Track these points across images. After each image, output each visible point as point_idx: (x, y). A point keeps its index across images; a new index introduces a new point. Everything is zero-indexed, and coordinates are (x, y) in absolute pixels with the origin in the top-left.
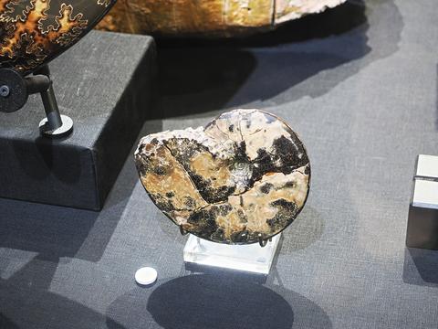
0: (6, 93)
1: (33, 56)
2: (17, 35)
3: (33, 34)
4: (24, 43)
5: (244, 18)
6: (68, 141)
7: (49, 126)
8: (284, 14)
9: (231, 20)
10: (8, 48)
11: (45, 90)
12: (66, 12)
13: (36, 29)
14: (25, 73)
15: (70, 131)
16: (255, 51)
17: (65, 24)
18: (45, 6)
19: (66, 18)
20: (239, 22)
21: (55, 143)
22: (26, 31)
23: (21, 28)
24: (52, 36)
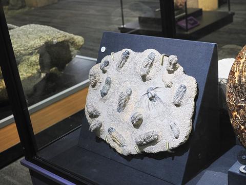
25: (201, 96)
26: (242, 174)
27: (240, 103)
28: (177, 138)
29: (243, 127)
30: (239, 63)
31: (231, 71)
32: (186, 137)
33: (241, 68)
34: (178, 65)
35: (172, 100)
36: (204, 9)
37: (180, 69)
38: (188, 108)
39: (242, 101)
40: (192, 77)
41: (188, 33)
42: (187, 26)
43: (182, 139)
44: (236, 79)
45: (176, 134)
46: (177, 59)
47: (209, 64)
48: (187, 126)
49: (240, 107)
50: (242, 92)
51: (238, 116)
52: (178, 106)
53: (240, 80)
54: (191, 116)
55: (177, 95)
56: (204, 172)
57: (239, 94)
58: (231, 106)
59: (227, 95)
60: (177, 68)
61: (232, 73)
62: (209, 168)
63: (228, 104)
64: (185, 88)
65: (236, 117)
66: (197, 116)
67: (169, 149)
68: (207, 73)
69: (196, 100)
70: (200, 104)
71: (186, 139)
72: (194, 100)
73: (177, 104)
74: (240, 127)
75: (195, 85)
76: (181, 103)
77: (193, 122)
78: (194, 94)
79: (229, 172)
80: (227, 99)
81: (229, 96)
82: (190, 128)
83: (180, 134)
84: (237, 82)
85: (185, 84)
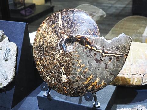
0: (89, 97)
1: (95, 90)
2: (92, 85)
3: (95, 85)
4: (93, 87)
5: (136, 83)
6: (99, 108)
7: (95, 104)
8: (144, 83)
9: (132, 83)
10: (90, 88)
11: (95, 97)
12: (103, 82)
13: (96, 84)
14: (92, 93)
15: (100, 106)
16: (137, 90)
17: (102, 84)
18: (99, 80)
19: (103, 83)
20: (134, 84)
21: (96, 108)
22: (94, 85)
23: (93, 84)
24: (99, 86)
25: (19, 54)
26: (45, 97)
27: (40, 56)
28: (6, 80)
29: (43, 70)
30: (38, 34)
31: (35, 38)
32: (12, 79)
33: (40, 37)
34: (5, 36)
35: (2, 57)
36: (36, 4)
37: (6, 38)
38: (12, 61)
39: (42, 55)
40: (13, 43)
41: (27, 18)
42: (26, 14)
43: (9, 80)
44: (38, 43)
45: (6, 78)
46: (3, 33)
47: (23, 35)
48: (12, 72)
49: (41, 59)
50: (41, 50)
51: (40, 64)
52: (6, 60)
53: (40, 44)
54: (14, 66)
55: (5, 54)
56: (26, 99)
57: (39, 51)
58: (36, 59)
59: (34, 52)
60: (4, 38)
61: (35, 39)
62: (29, 96)
63: (34, 57)
64: (10, 49)
65: (39, 64)
66: (18, 66)
67: (2, 87)
68: (22, 40)
69: (17, 56)
70: (19, 59)
71: (12, 80)
72: (16, 57)
73: (6, 59)
74: (42, 70)
75: (16, 48)
76: (8, 59)
77: (16, 70)
78: (15, 53)
79: (38, 96)
80: (34, 55)
81: (34, 53)
82: (14, 73)
83: (8, 78)
84: (38, 45)
85: (9, 47)
